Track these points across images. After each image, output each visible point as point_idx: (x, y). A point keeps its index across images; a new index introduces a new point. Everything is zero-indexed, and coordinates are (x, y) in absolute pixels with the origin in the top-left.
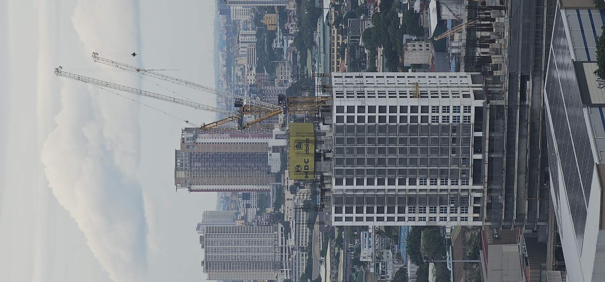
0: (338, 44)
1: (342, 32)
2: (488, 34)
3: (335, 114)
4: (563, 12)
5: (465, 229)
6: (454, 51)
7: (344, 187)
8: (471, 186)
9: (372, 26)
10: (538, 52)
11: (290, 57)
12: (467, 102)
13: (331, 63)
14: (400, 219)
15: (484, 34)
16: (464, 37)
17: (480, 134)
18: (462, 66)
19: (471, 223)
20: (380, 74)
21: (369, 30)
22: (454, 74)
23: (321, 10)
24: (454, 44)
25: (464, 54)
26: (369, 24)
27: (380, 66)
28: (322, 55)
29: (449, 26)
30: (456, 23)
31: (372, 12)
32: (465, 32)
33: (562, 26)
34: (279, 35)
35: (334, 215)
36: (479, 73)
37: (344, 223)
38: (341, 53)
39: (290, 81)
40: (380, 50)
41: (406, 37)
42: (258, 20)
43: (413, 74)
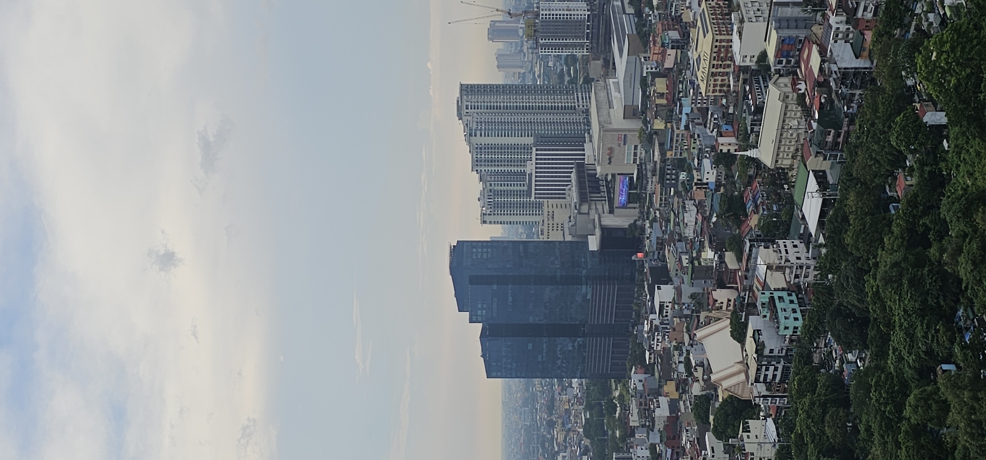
3: (541, 16)
5: (583, 55)
7: (544, 41)
8: (585, 41)
12: (585, 12)
14: (562, 52)
17: (589, 23)
19: (585, 53)
35: (540, 51)
37: (543, 53)
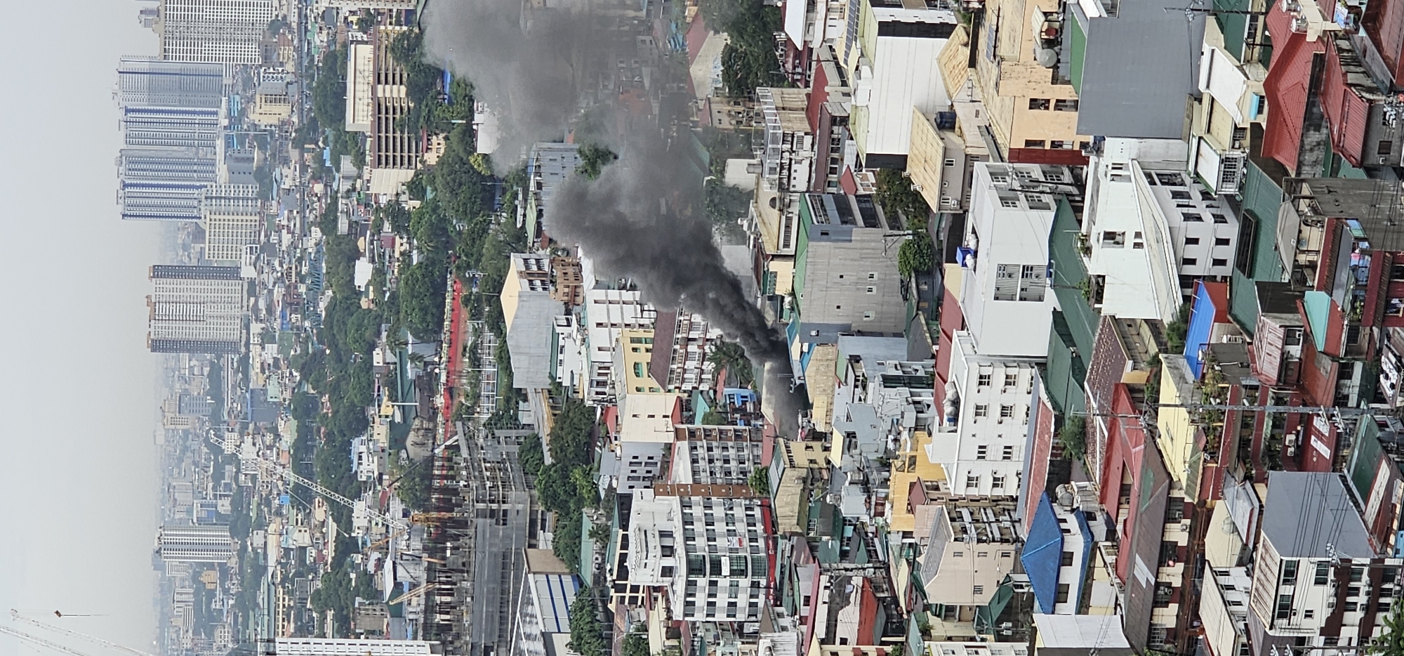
0: (284, 606)
1: (290, 593)
2: (448, 599)
4: (530, 576)
6: (411, 617)
9: (320, 586)
10: (503, 620)
11: (230, 620)
13: (276, 627)
15: (445, 599)
16: (423, 602)
18: (420, 633)
20: (330, 640)
21: (318, 591)
22: (411, 643)
23: (266, 568)
24: (410, 609)
25: (422, 620)
26: (319, 584)
27: (329, 630)
28: (266, 618)
29: (406, 589)
30: (414, 586)
31: (322, 571)
32: (423, 596)
33: (530, 593)
34: (219, 595)
36: (438, 642)
38: (287, 617)
39: (230, 645)
40: (330, 614)
41: (358, 600)
42: (195, 577)
43: (366, 641)
